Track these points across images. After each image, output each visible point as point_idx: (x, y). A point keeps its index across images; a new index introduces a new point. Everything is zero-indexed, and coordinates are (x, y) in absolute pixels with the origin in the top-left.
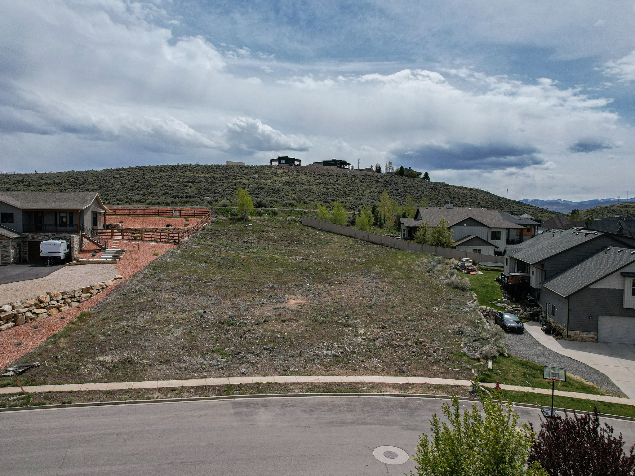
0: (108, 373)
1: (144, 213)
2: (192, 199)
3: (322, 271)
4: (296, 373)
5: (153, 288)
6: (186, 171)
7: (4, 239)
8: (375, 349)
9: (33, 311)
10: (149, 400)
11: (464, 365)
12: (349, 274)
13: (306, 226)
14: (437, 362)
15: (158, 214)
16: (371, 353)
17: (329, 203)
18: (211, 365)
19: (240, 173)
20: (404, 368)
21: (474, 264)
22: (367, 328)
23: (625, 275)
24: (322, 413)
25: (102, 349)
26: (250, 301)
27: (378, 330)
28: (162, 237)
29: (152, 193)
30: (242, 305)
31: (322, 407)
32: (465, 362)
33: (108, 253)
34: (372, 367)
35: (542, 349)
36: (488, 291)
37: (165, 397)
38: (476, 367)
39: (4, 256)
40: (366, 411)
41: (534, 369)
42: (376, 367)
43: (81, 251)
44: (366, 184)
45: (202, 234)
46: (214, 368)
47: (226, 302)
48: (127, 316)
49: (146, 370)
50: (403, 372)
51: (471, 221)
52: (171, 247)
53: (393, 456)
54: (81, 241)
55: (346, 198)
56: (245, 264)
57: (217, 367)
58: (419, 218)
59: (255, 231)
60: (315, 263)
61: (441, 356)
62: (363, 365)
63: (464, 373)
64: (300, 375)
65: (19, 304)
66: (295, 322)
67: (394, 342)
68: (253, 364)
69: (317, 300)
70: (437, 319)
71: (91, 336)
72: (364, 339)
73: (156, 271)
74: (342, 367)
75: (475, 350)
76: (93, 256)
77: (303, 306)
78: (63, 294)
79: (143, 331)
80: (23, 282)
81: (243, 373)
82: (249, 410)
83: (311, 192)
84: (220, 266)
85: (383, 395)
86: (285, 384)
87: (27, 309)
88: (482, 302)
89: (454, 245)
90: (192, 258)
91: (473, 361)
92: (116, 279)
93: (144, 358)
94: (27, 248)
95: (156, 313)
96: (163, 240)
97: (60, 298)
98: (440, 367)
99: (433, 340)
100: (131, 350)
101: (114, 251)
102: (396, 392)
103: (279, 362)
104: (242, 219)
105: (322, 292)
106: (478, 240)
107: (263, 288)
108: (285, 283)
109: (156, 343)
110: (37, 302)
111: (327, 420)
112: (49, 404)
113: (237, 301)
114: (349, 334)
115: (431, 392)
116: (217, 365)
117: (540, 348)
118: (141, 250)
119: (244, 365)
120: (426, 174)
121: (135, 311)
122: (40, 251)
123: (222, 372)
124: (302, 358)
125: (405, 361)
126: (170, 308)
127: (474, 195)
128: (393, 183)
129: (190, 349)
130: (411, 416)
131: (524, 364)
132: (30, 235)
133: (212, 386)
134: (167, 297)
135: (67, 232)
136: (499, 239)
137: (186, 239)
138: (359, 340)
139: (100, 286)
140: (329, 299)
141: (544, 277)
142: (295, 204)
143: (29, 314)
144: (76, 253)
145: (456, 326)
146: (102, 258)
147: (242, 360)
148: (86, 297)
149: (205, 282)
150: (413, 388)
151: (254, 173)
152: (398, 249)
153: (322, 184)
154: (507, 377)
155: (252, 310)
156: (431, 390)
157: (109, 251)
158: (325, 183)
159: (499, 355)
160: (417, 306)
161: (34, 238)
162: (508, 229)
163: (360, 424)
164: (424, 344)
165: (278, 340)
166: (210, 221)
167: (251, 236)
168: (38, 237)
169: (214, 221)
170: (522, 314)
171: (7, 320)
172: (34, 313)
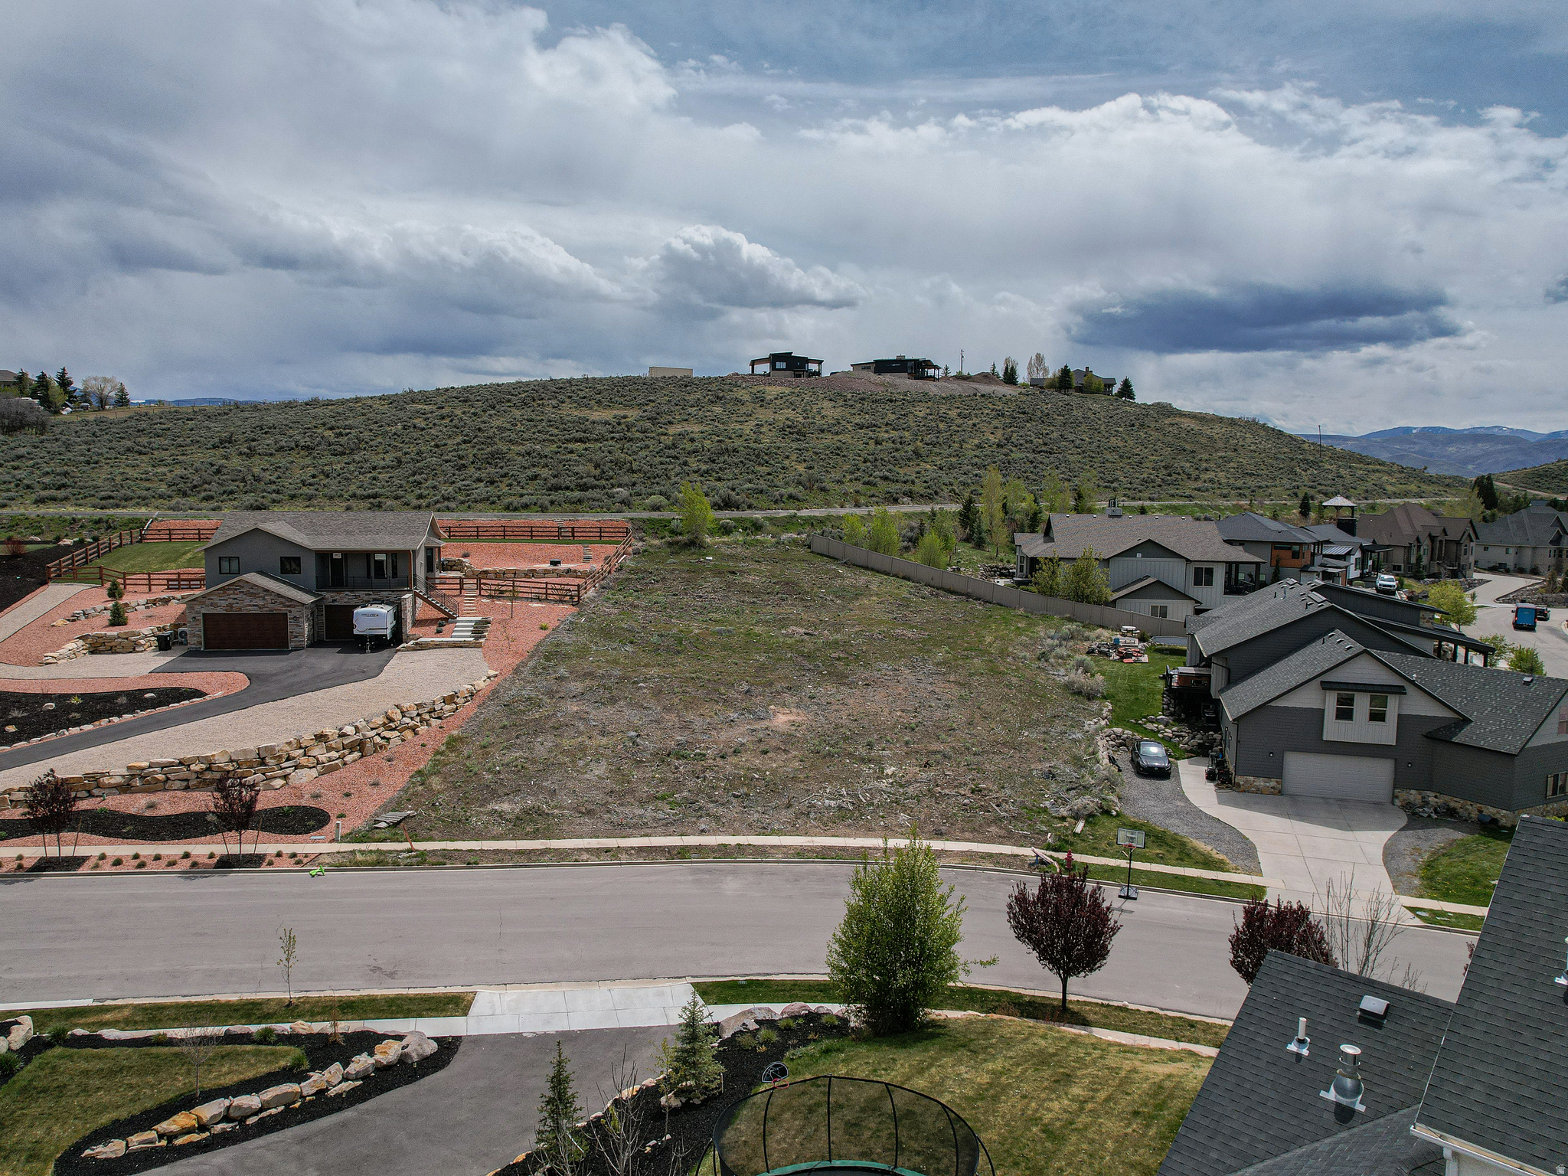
0: (510, 827)
1: (505, 534)
2: (590, 494)
3: (839, 659)
4: (779, 833)
5: (551, 694)
6: (562, 402)
7: (294, 606)
8: (905, 799)
9: (382, 735)
10: (577, 863)
11: (1038, 826)
12: (886, 665)
13: (818, 554)
14: (998, 820)
15: (532, 534)
16: (898, 804)
17: (875, 485)
18: (655, 819)
19: (682, 403)
20: (943, 828)
21: (1142, 639)
22: (900, 766)
23: (1327, 686)
24: (811, 883)
25: (495, 795)
26: (711, 717)
27: (917, 769)
28: (549, 591)
29: (505, 475)
30: (699, 724)
31: (811, 876)
32: (1042, 822)
33: (462, 626)
34: (895, 826)
35: (1182, 804)
36: (1137, 699)
37: (597, 859)
38: (1055, 829)
39: (294, 634)
42: (901, 826)
43: (417, 623)
44: (971, 422)
45: (617, 579)
46: (661, 823)
47: (671, 719)
48: (518, 741)
49: (562, 824)
50: (941, 834)
51: (1151, 548)
52: (565, 610)
54: (415, 603)
55: (918, 465)
56: (701, 647)
57: (664, 822)
59: (718, 573)
60: (827, 644)
61: (1006, 812)
62: (882, 823)
63: (1034, 838)
64: (785, 835)
65: (364, 723)
66: (783, 754)
67: (939, 789)
68: (717, 818)
69: (823, 716)
70: (1020, 752)
71: (471, 774)
72: (892, 783)
73: (550, 661)
74: (849, 825)
75: (1065, 803)
76: (439, 632)
77: (799, 726)
78: (418, 706)
79: (547, 767)
80: (350, 686)
81: (703, 831)
82: (713, 877)
83: (838, 455)
84: (657, 650)
86: (763, 846)
87: (375, 732)
89: (1111, 599)
90: (607, 633)
91: (1055, 820)
92: (489, 678)
93: (556, 807)
94: (324, 618)
95: (561, 736)
96: (552, 597)
97: (414, 713)
98: (1001, 828)
99: (1003, 788)
100: (535, 795)
101: (471, 621)
103: (756, 815)
104: (692, 543)
105: (833, 700)
106: (1162, 588)
107: (733, 694)
108: (771, 684)
109: (570, 785)
110: (386, 721)
111: (813, 892)
112: (451, 864)
113: (690, 716)
114: (868, 775)
115: (973, 862)
116: (664, 819)
118: (516, 619)
119: (704, 819)
120: (1126, 385)
121: (528, 734)
122: (352, 627)
123: (672, 829)
124: (790, 811)
125: (947, 818)
126: (582, 728)
128: (1039, 414)
129: (622, 795)
132: (328, 595)
133: (660, 847)
134: (575, 709)
135: (388, 587)
136: (1209, 583)
137: (591, 593)
138: (884, 784)
139: (469, 691)
140: (844, 714)
141: (1227, 679)
142: (800, 496)
143: (378, 739)
144: (409, 629)
145: (1047, 765)
146: (455, 636)
147: (700, 812)
148: (450, 711)
149: (634, 682)
151: (712, 402)
153: (867, 428)
155: (714, 733)
156: (974, 860)
157: (462, 621)
158: (875, 426)
159: (1102, 813)
160: (993, 729)
161: (334, 600)
162: (1229, 564)
164: (985, 792)
165: (755, 782)
166: (630, 550)
167: (710, 583)
168: (341, 598)
169: (638, 549)
170: (1187, 744)
171: (351, 748)
172: (383, 738)
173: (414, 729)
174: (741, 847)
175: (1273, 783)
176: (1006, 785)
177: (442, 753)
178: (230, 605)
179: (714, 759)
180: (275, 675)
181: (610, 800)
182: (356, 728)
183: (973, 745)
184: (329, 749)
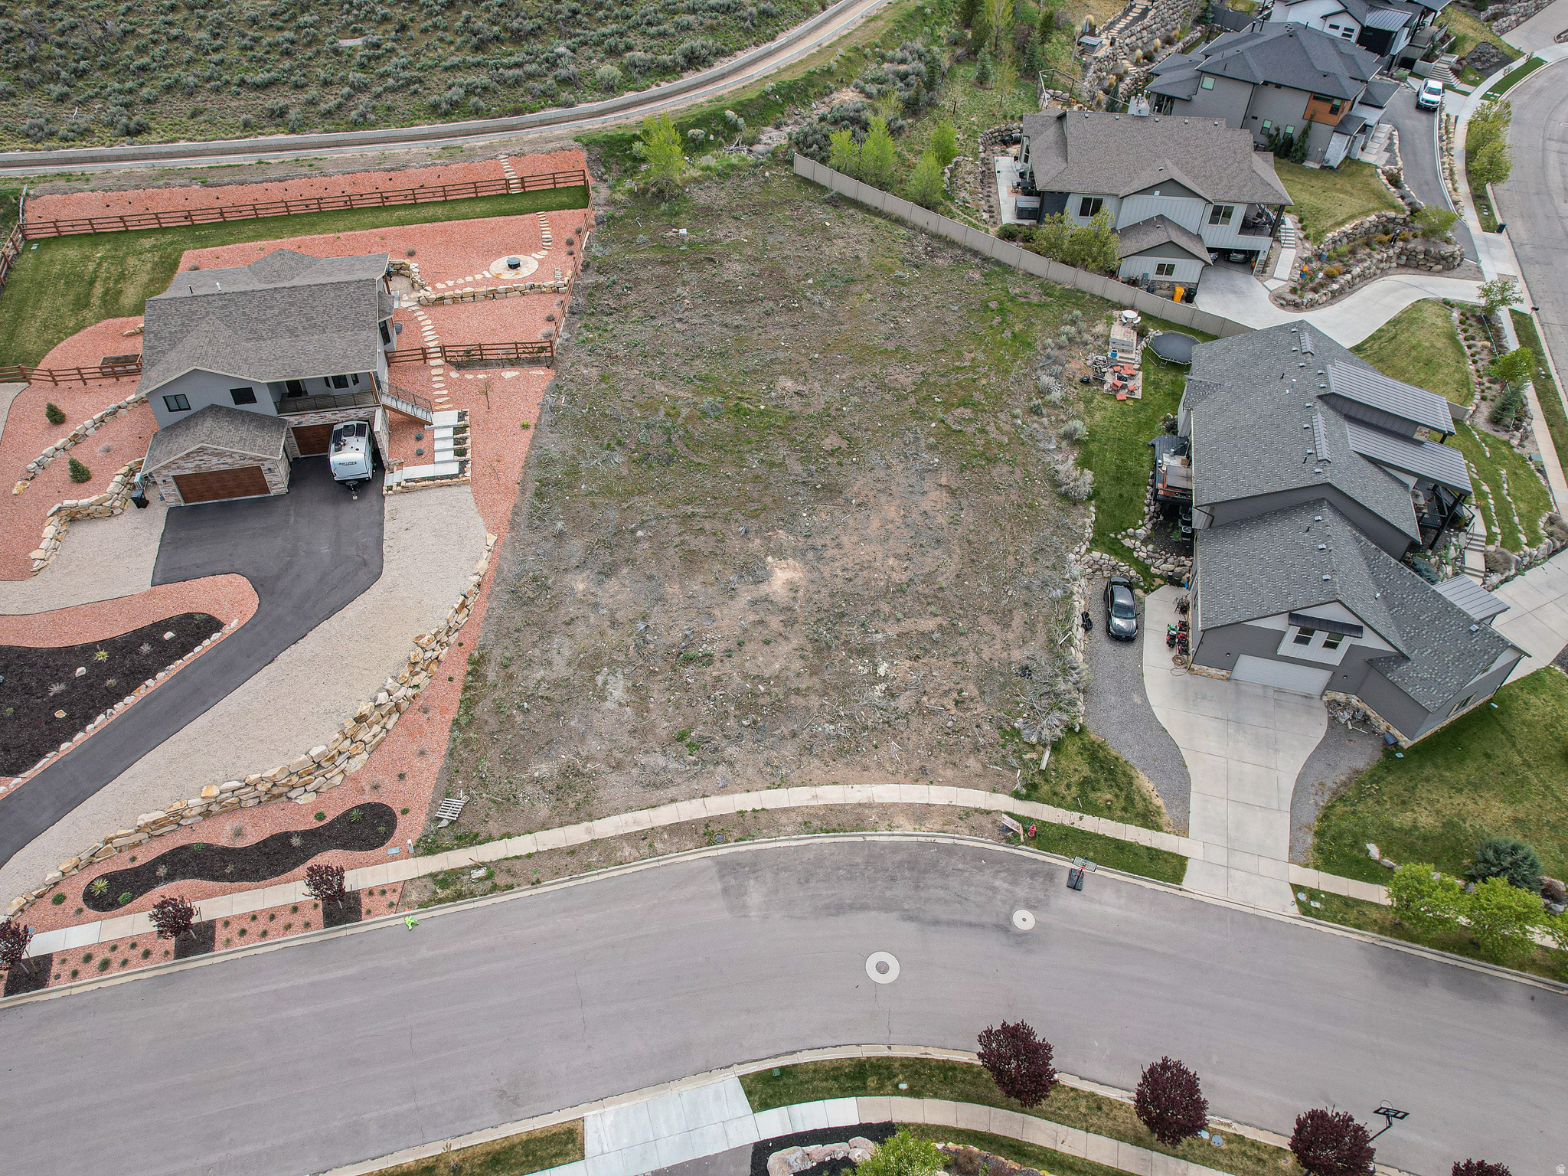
0: (554, 803)
4: (787, 783)
5: (553, 565)
7: (266, 461)
8: (897, 719)
11: (1010, 757)
12: (879, 457)
13: (802, 180)
16: (889, 726)
18: (678, 773)
20: (929, 766)
21: (1141, 334)
22: (892, 658)
25: (531, 750)
26: (712, 584)
27: (908, 664)
28: (520, 350)
32: (1014, 752)
33: (441, 440)
34: (887, 761)
35: (1138, 701)
36: (1121, 496)
37: (638, 854)
41: (1102, 766)
42: (892, 762)
46: (684, 778)
49: (598, 788)
50: (926, 774)
51: (1172, 186)
52: (543, 382)
53: (885, 969)
57: (686, 775)
60: (818, 417)
62: (876, 758)
63: (1005, 777)
64: (793, 785)
65: (393, 682)
66: (784, 643)
67: (926, 700)
68: (732, 765)
69: (819, 572)
70: (1002, 629)
72: (884, 692)
73: (543, 501)
74: (847, 764)
75: (1037, 717)
76: (419, 453)
77: (796, 591)
78: (436, 635)
81: (721, 787)
82: (739, 885)
84: (647, 456)
86: (775, 809)
87: (405, 687)
88: (1098, 536)
91: (1025, 749)
92: (489, 550)
93: (588, 760)
94: (294, 438)
96: (523, 357)
97: (434, 643)
99: (983, 693)
100: (567, 743)
101: (448, 425)
103: (765, 754)
105: (828, 540)
107: (730, 539)
110: (411, 668)
111: (823, 902)
112: (518, 886)
113: (692, 586)
114: (863, 679)
115: (952, 828)
116: (686, 772)
117: (1136, 699)
118: (494, 413)
119: (721, 767)
123: (694, 785)
124: (795, 743)
125: (932, 749)
126: (592, 619)
129: (644, 734)
130: (917, 887)
131: (1094, 753)
133: (687, 822)
134: (581, 587)
138: (877, 693)
139: (475, 583)
143: (410, 692)
146: (438, 463)
147: (716, 756)
148: (464, 618)
149: (632, 530)
150: (932, 816)
154: (1057, 789)
155: (718, 612)
156: (953, 823)
157: (439, 428)
159: (1066, 733)
162: (1252, 204)
163: (858, 909)
164: (967, 704)
165: (761, 701)
171: (389, 713)
172: (414, 687)
173: (437, 659)
174: (756, 814)
175: (1224, 672)
176: (986, 689)
177: (469, 687)
179: (722, 662)
181: (634, 743)
182: (388, 691)
183: (957, 617)
184: (371, 726)
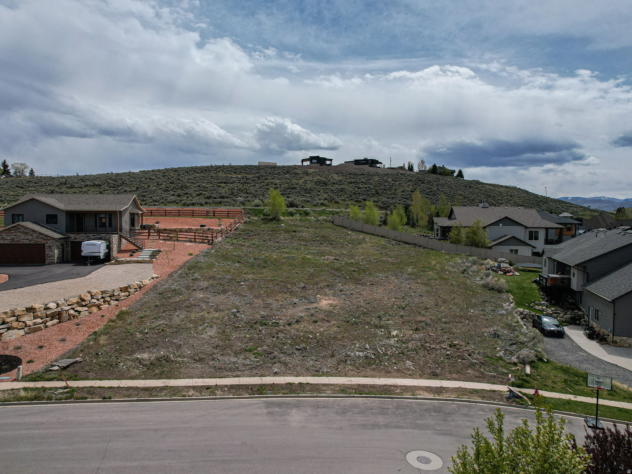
0: (145, 370)
1: (179, 214)
2: (225, 200)
3: (354, 271)
4: (328, 374)
5: (188, 288)
6: (219, 172)
7: (49, 240)
8: (408, 351)
9: (76, 309)
10: (184, 398)
11: (500, 369)
12: (381, 275)
13: (337, 225)
14: (472, 365)
15: (193, 214)
16: (404, 355)
17: (360, 202)
18: (244, 365)
19: (272, 173)
20: (438, 371)
21: (511, 265)
22: (400, 330)
24: (355, 415)
25: (140, 346)
26: (282, 301)
27: (411, 332)
28: (196, 237)
29: (187, 194)
30: (275, 305)
31: (354, 409)
32: (502, 366)
33: (145, 253)
34: (405, 369)
35: (585, 354)
36: (525, 293)
37: (199, 395)
38: (513, 372)
39: (49, 255)
40: (399, 414)
41: (576, 376)
42: (409, 369)
43: (120, 251)
44: (398, 183)
45: (235, 234)
46: (248, 367)
47: (258, 302)
48: (164, 314)
49: (181, 368)
50: (437, 375)
51: (507, 221)
52: (205, 247)
53: (427, 461)
54: (120, 241)
55: (378, 197)
56: (277, 264)
57: (250, 367)
58: (453, 217)
59: (287, 231)
60: (347, 264)
61: (476, 359)
62: (395, 368)
63: (500, 378)
64: (332, 376)
65: (63, 301)
66: (326, 323)
67: (428, 344)
68: (285, 364)
69: (349, 301)
70: (472, 321)
71: (129, 334)
72: (397, 341)
73: (191, 270)
74: (374, 369)
75: (512, 354)
76: (131, 255)
77: (335, 307)
78: (103, 292)
79: (179, 330)
80: (66, 281)
81: (276, 373)
82: (282, 410)
83: (342, 191)
84: (252, 266)
85: (416, 399)
86: (317, 384)
87: (70, 307)
88: (519, 304)
89: (490, 245)
90: (225, 257)
91: (510, 365)
92: (153, 278)
93: (179, 356)
94: (70, 248)
95: (191, 312)
96: (198, 240)
97: (100, 297)
98: (475, 371)
99: (468, 343)
100: (167, 347)
101: (151, 251)
102: (429, 395)
103: (311, 362)
104: (274, 219)
105: (353, 292)
106: (515, 240)
107: (295, 289)
108: (317, 283)
109: (191, 341)
110: (79, 301)
111: (359, 423)
112: (91, 398)
113: (270, 301)
114: (382, 336)
115: (466, 397)
116: (250, 365)
117: (582, 354)
118: (176, 250)
119: (277, 365)
120: (460, 172)
121: (171, 310)
122: (81, 251)
123: (255, 371)
124: (334, 359)
125: (438, 364)
126: (204, 307)
127: (510, 193)
128: (426, 181)
129: (223, 348)
130: (445, 420)
131: (566, 371)
132: (72, 236)
133: (245, 385)
134: (201, 296)
135: (106, 232)
136: (536, 238)
137: (220, 239)
138: (392, 341)
139: (138, 285)
140: (361, 300)
141: (586, 279)
142: (327, 204)
143: (72, 312)
144: (115, 253)
145: (492, 329)
146: (140, 258)
147: (274, 360)
148: (124, 296)
149: (238, 282)
150: (447, 392)
151: (285, 173)
152: (431, 249)
153: (353, 183)
154: (546, 383)
155: (284, 310)
156: (466, 395)
157: (146, 251)
158: (357, 183)
159: (538, 360)
160: (451, 308)
161: (75, 239)
162: (547, 229)
163: (393, 427)
164: (458, 347)
165: (310, 340)
166: (243, 221)
167: (283, 236)
168: (80, 238)
169: (246, 221)
170: (562, 317)
171: (52, 317)
172: (76, 311)
173: (99, 307)
174: (302, 385)
176: (470, 342)
177: (113, 321)
178: (13, 239)
179: (284, 326)
180: (24, 275)
181: (216, 351)
182: (58, 304)
183: (442, 318)
184: (35, 317)
